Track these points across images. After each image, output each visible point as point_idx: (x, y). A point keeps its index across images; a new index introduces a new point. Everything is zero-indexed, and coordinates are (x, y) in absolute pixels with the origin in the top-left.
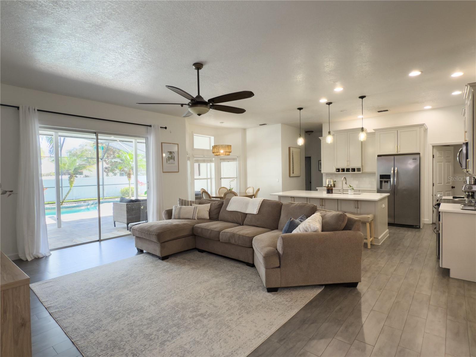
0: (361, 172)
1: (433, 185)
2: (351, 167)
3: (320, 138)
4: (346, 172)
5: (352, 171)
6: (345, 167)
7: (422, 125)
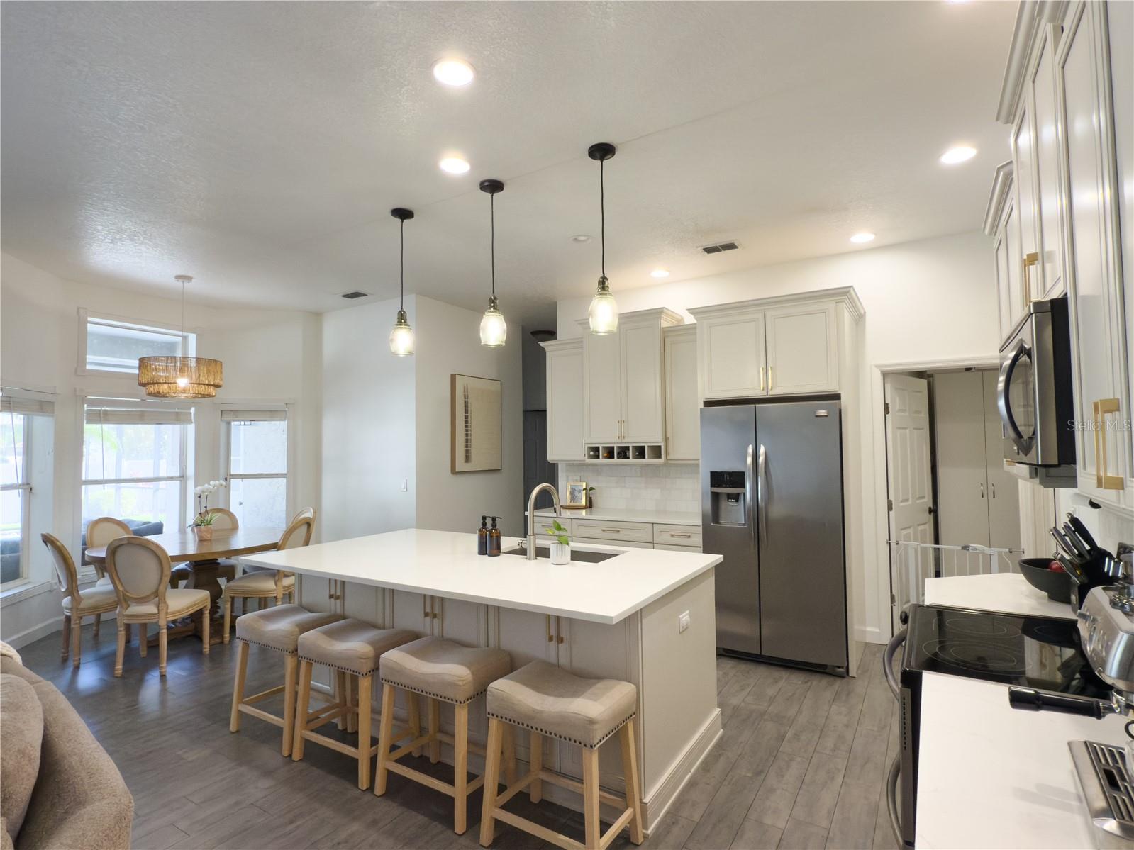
0: (662, 460)
1: (890, 508)
2: (632, 440)
3: (542, 344)
4: (618, 458)
5: (635, 457)
6: (616, 442)
7: (843, 293)
